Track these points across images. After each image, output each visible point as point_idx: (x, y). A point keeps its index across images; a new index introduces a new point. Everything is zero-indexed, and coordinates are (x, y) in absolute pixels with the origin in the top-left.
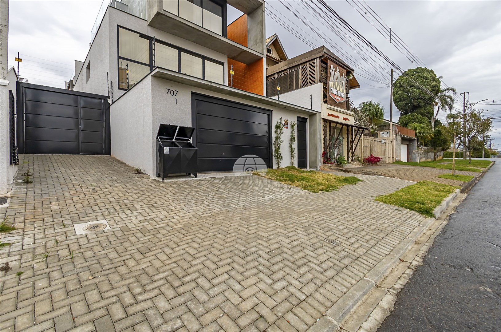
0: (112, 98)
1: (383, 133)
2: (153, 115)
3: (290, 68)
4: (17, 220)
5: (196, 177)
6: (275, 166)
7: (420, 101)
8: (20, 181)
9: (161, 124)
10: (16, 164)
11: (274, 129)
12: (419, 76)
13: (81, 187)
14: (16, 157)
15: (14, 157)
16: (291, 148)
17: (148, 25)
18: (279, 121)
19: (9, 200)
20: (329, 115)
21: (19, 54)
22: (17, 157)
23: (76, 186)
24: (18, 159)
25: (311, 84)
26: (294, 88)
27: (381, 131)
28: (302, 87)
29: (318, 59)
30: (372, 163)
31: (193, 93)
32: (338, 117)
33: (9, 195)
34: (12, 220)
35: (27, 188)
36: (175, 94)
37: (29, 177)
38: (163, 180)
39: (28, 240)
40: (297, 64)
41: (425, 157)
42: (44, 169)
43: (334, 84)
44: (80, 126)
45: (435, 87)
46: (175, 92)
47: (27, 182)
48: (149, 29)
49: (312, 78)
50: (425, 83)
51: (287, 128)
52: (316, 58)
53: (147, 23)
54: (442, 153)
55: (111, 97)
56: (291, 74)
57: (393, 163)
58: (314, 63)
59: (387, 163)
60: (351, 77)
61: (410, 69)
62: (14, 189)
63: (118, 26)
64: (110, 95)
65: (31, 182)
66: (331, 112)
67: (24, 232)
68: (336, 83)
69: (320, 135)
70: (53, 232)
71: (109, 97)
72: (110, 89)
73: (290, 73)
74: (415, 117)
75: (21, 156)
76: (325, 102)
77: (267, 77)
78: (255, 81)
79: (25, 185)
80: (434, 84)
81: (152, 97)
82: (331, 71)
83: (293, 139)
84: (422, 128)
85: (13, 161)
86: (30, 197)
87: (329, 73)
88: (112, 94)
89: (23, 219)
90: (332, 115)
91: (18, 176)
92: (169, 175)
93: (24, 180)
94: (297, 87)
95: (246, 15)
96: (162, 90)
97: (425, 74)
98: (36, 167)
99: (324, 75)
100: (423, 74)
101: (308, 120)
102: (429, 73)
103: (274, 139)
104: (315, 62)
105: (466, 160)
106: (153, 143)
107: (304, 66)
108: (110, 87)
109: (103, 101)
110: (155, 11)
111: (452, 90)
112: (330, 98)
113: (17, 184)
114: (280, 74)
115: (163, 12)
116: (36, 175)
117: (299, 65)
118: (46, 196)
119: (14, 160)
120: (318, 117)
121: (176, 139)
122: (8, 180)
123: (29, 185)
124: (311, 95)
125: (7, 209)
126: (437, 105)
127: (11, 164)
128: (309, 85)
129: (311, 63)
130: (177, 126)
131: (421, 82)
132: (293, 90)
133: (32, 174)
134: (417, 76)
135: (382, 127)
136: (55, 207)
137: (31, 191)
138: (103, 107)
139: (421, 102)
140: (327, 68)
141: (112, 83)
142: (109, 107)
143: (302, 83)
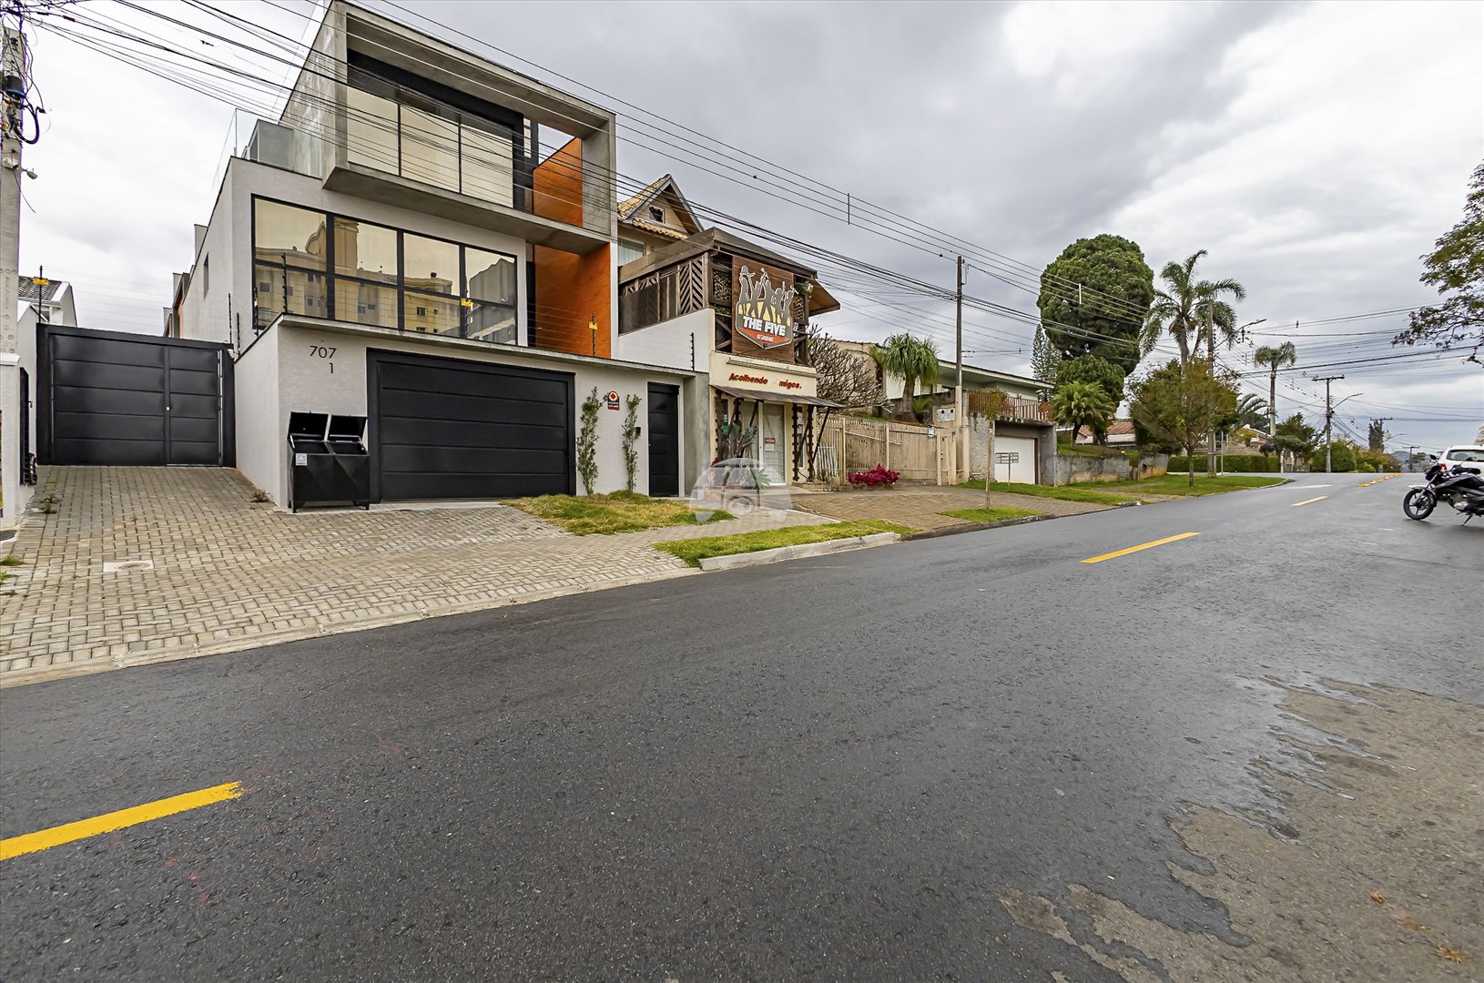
0: (239, 347)
1: (943, 412)
2: (280, 396)
3: (662, 270)
4: (26, 556)
5: (367, 509)
6: (581, 491)
7: (1102, 323)
8: (36, 510)
9: (293, 414)
10: (31, 484)
11: (579, 412)
12: (1099, 260)
13: (135, 520)
14: (32, 472)
15: (28, 471)
16: (627, 454)
17: (323, 188)
18: (591, 395)
19: (16, 535)
20: (733, 377)
21: (41, 269)
22: (34, 471)
23: (127, 519)
24: (35, 476)
25: (697, 308)
26: (668, 316)
27: (939, 406)
28: (682, 313)
29: (706, 254)
30: (869, 485)
31: (369, 351)
32: (764, 381)
33: (17, 527)
34: (21, 556)
35: (46, 520)
36: (329, 355)
37: (52, 505)
38: (295, 512)
39: (40, 574)
40: (671, 262)
41: (1088, 470)
42: (83, 494)
43: (754, 307)
44: (168, 409)
45: (1135, 287)
46: (330, 352)
47: (48, 512)
48: (326, 196)
49: (697, 295)
50: (1110, 276)
51: (617, 409)
52: (703, 253)
53: (320, 185)
54: (1163, 460)
55: (235, 347)
56: (663, 283)
57: (961, 485)
58: (701, 263)
59: (939, 484)
60: (810, 287)
61: (1083, 240)
62: (26, 521)
63: (254, 196)
64: (235, 342)
65: (55, 512)
66: (740, 372)
67: (35, 567)
68: (760, 305)
69: (707, 423)
70: (73, 568)
71: (231, 346)
72: (234, 330)
73: (660, 280)
74: (1090, 365)
75: (41, 470)
76: (728, 349)
77: (621, 287)
78: (596, 295)
79: (44, 516)
80: (1134, 279)
81: (280, 364)
82: (742, 279)
83: (632, 432)
84: (1086, 395)
85: (27, 478)
86: (49, 532)
87: (734, 284)
88: (239, 339)
89: (36, 555)
90: (745, 378)
91: (34, 504)
92: (307, 504)
93: (42, 509)
94: (673, 316)
95: (578, 141)
96: (302, 350)
97: (1112, 254)
98: (69, 490)
99: (724, 291)
100: (1108, 253)
101: (681, 391)
102: (1125, 250)
103: (578, 434)
104: (702, 261)
105: (1213, 477)
106: (281, 445)
107: (684, 268)
108: (234, 323)
109: (220, 354)
110: (332, 165)
111: (1231, 286)
112: (741, 339)
113: (32, 514)
114: (643, 281)
115: (348, 167)
116: (66, 502)
117: (675, 264)
118: (73, 533)
119: (28, 476)
120: (698, 384)
121: (329, 438)
122: (17, 508)
123: (51, 516)
124: (692, 335)
125: (14, 544)
126: (1194, 328)
127: (21, 482)
128: (693, 312)
129: (695, 261)
130: (327, 416)
131: (1102, 275)
132: (666, 320)
133: (58, 501)
134: (1094, 258)
135: (942, 397)
136: (84, 544)
137: (51, 523)
138: (220, 366)
139: (1102, 327)
140: (730, 274)
141: (238, 316)
142: (233, 366)
143: (682, 305)
